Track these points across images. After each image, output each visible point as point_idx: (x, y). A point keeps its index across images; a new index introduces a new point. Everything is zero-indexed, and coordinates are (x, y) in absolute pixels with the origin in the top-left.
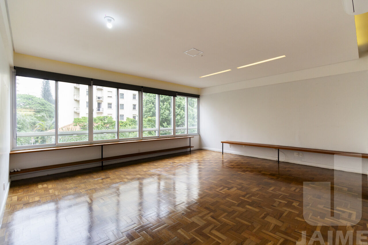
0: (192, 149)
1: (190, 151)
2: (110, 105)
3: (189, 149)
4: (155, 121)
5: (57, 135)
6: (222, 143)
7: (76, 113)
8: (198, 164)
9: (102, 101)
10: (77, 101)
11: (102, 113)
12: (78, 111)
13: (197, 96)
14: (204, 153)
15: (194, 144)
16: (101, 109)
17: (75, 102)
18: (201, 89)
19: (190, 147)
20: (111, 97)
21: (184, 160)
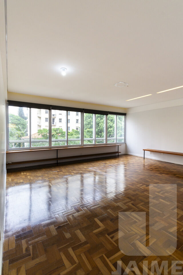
0: (119, 154)
1: (118, 155)
2: (60, 120)
3: (117, 154)
4: (92, 132)
5: (30, 142)
6: (144, 151)
7: (38, 125)
8: (124, 166)
9: (55, 117)
10: (40, 118)
11: (55, 125)
12: (40, 125)
13: (124, 114)
14: (129, 157)
15: (122, 150)
16: (55, 123)
17: (38, 118)
18: (128, 109)
19: (118, 152)
20: (61, 114)
21: (113, 162)
